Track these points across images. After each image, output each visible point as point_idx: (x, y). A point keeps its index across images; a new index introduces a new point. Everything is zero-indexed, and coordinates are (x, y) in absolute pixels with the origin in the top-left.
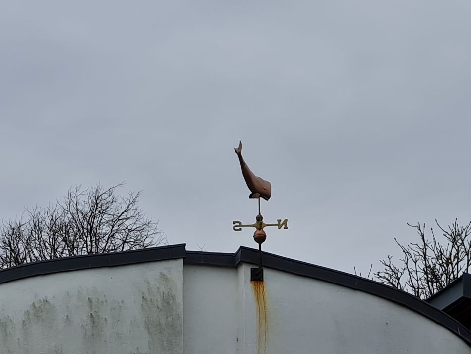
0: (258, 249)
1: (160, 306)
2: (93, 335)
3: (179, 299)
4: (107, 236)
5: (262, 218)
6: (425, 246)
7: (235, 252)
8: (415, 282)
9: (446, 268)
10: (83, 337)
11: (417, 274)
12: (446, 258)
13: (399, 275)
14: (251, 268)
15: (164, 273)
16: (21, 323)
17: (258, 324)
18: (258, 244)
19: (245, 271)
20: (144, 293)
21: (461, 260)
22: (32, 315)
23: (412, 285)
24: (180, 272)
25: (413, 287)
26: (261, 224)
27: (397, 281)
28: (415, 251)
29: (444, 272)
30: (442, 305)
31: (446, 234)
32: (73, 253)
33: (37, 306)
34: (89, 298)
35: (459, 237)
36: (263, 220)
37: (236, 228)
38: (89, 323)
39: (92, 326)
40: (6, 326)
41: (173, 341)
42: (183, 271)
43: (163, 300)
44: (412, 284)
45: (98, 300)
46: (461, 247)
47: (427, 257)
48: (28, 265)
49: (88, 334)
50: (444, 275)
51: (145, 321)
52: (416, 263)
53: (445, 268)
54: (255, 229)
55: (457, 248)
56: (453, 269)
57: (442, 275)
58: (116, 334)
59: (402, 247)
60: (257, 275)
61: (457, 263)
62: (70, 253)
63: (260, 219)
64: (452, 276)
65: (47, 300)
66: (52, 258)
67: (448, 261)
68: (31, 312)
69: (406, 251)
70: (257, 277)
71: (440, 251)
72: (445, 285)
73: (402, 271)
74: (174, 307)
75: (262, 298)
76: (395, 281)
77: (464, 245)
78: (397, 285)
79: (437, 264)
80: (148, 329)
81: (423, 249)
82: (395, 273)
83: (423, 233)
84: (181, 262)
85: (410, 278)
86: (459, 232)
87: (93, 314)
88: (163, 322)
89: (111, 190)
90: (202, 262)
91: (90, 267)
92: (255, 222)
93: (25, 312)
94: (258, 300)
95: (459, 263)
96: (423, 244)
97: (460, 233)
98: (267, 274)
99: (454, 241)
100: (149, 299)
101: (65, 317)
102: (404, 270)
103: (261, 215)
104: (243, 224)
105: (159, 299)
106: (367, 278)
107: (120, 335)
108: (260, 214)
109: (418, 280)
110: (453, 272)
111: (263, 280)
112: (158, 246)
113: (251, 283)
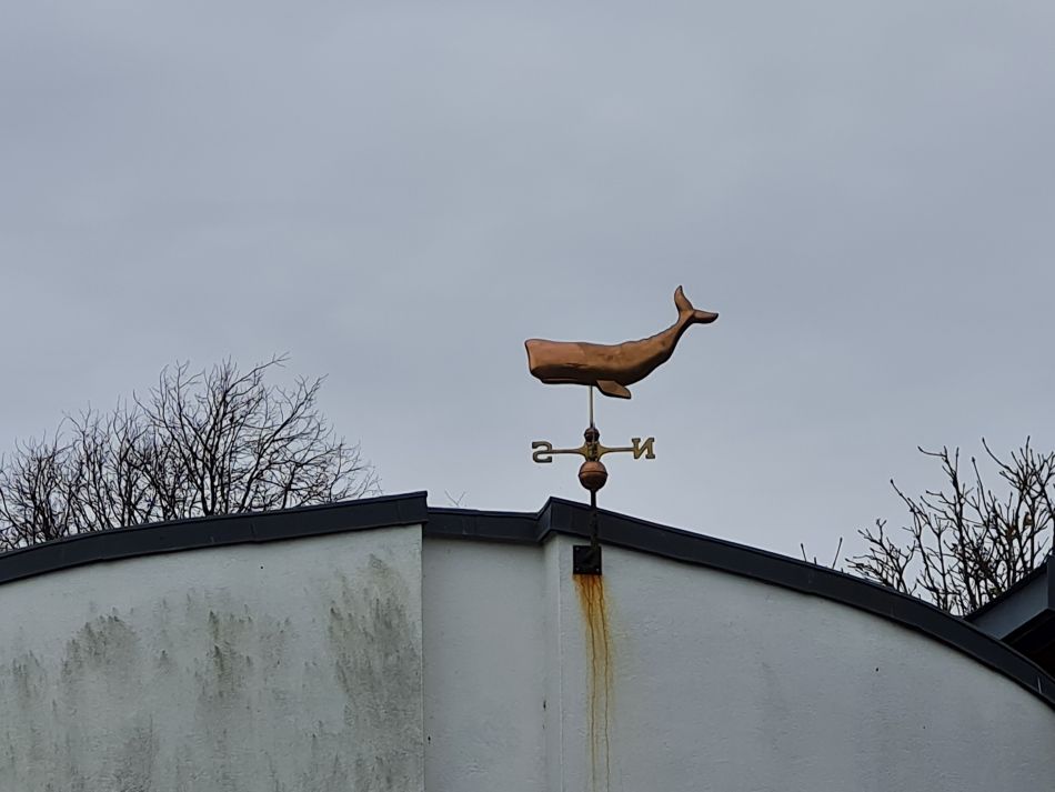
0: (590, 504)
1: (371, 630)
2: (221, 694)
3: (414, 614)
4: (248, 477)
5: (597, 435)
6: (959, 499)
7: (536, 510)
8: (938, 579)
9: (1007, 547)
10: (199, 699)
11: (942, 560)
12: (1007, 525)
13: (902, 561)
14: (575, 547)
15: (381, 558)
16: (61, 668)
17: (591, 670)
18: (588, 492)
19: (561, 553)
20: (333, 602)
21: (1040, 529)
22: (85, 651)
23: (930, 585)
24: (414, 555)
25: (934, 589)
26: (595, 448)
27: (897, 575)
28: (938, 509)
29: (1001, 556)
30: (1001, 628)
31: (1005, 470)
32: (174, 512)
33: (96, 630)
34: (212, 613)
35: (1034, 478)
36: (600, 439)
37: (540, 457)
38: (211, 667)
39: (220, 676)
40: (27, 675)
41: (400, 707)
42: (422, 553)
43: (378, 616)
44: (932, 582)
45: (232, 616)
46: (1038, 499)
47: (964, 522)
48: (73, 540)
49: (211, 694)
50: (1003, 562)
51: (337, 663)
52: (939, 536)
53: (1004, 546)
54: (582, 459)
55: (1030, 502)
56: (1022, 548)
57: (998, 562)
58: (273, 691)
59: (908, 500)
60: (587, 561)
61: (1031, 537)
62: (165, 515)
63: (592, 436)
64: (1019, 566)
65: (119, 617)
66: (126, 525)
67: (1012, 532)
68: (83, 643)
69: (916, 510)
70: (587, 567)
71: (994, 510)
72: (1006, 585)
73: (908, 552)
74: (403, 634)
75: (599, 611)
76: (893, 577)
77: (1046, 497)
78: (898, 585)
79: (986, 539)
80: (345, 681)
81: (955, 505)
82: (892, 557)
83: (954, 468)
84: (416, 532)
85: (927, 568)
86: (1034, 466)
87: (220, 648)
88: (377, 664)
89: (257, 372)
90: (464, 533)
91: (213, 543)
92: (581, 442)
93: (68, 644)
94: (589, 616)
95: (1036, 536)
96: (955, 493)
97: (1038, 468)
98: (611, 559)
99: (1024, 486)
100: (345, 616)
101: (159, 656)
102: (913, 550)
103: (597, 427)
104: (554, 448)
105: (368, 616)
106: (830, 567)
107: (282, 696)
108: (592, 425)
109: (944, 575)
110: (1022, 555)
111: (600, 574)
112: (362, 498)
113: (574, 578)
